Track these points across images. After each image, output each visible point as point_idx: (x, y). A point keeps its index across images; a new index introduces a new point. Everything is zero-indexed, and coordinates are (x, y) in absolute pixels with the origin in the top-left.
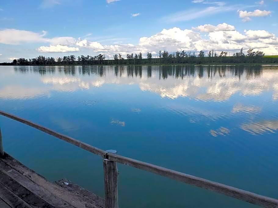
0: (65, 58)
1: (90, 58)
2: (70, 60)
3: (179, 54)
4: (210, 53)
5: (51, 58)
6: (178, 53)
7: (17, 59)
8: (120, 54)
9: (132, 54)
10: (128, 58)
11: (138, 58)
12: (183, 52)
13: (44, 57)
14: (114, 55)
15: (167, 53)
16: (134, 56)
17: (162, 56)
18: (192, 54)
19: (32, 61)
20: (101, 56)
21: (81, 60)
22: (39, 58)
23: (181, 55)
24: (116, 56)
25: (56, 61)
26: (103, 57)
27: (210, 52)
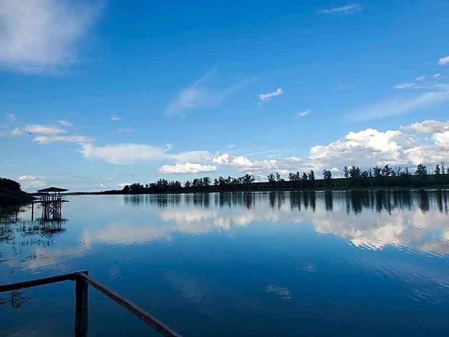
0: (195, 181)
1: (231, 180)
2: (203, 184)
3: (380, 170)
4: (437, 168)
5: (177, 182)
6: (377, 170)
7: (129, 184)
8: (277, 174)
9: (298, 173)
10: (291, 178)
11: (308, 178)
12: (386, 167)
13: (167, 181)
14: (269, 175)
15: (358, 170)
16: (301, 176)
17: (349, 175)
18: (403, 170)
19: (149, 186)
20: (248, 177)
21: (218, 184)
22: (159, 182)
23: (383, 173)
24: (271, 176)
25: (183, 185)
26: (251, 178)
27: (438, 166)
